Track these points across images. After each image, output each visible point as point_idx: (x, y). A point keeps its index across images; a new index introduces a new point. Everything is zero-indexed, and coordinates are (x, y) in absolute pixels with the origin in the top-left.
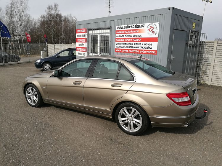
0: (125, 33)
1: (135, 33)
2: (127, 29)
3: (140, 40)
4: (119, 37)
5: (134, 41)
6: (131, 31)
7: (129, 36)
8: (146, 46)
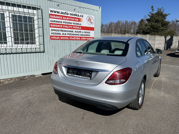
0: (63, 19)
1: (75, 21)
2: (65, 15)
4: (55, 23)
5: (74, 29)
6: (70, 19)
7: (68, 23)
8: (85, 34)
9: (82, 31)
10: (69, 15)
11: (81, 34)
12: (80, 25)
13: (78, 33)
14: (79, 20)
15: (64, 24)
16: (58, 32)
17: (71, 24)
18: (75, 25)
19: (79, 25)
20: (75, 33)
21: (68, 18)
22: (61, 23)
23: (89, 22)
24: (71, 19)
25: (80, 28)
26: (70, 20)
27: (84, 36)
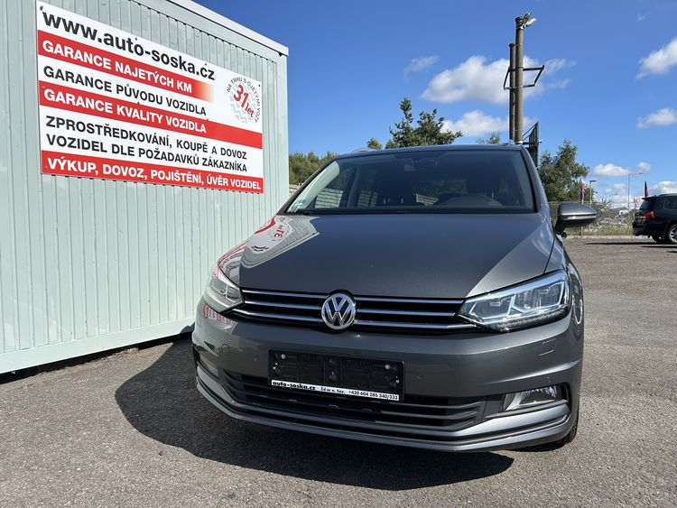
0: (113, 72)
4: (69, 84)
6: (153, 76)
7: (144, 96)
8: (226, 158)
9: (211, 143)
10: (147, 59)
11: (207, 156)
12: (202, 117)
13: (190, 153)
14: (197, 91)
15: (122, 96)
18: (178, 111)
19: (194, 115)
21: (140, 73)
22: (103, 92)
23: (238, 106)
24: (156, 78)
25: (199, 128)
26: (152, 83)
27: (222, 170)
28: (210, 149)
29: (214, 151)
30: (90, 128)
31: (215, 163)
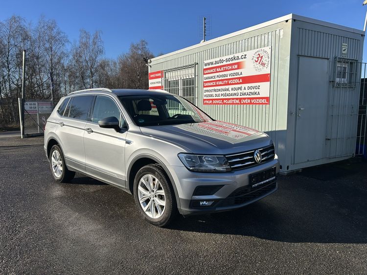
0: (217, 72)
1: (232, 69)
2: (220, 64)
3: (241, 81)
4: (208, 80)
5: (231, 84)
6: (225, 68)
7: (223, 76)
8: (250, 91)
9: (243, 86)
10: (225, 63)
11: (242, 92)
12: (241, 76)
13: (236, 92)
14: (239, 66)
15: (218, 79)
16: (211, 93)
17: (226, 78)
18: (233, 77)
19: (238, 76)
20: (231, 92)
22: (214, 79)
23: (257, 64)
25: (239, 81)
26: (225, 70)
27: (248, 96)
28: (243, 88)
29: (245, 89)
30: (211, 91)
31: (245, 94)
